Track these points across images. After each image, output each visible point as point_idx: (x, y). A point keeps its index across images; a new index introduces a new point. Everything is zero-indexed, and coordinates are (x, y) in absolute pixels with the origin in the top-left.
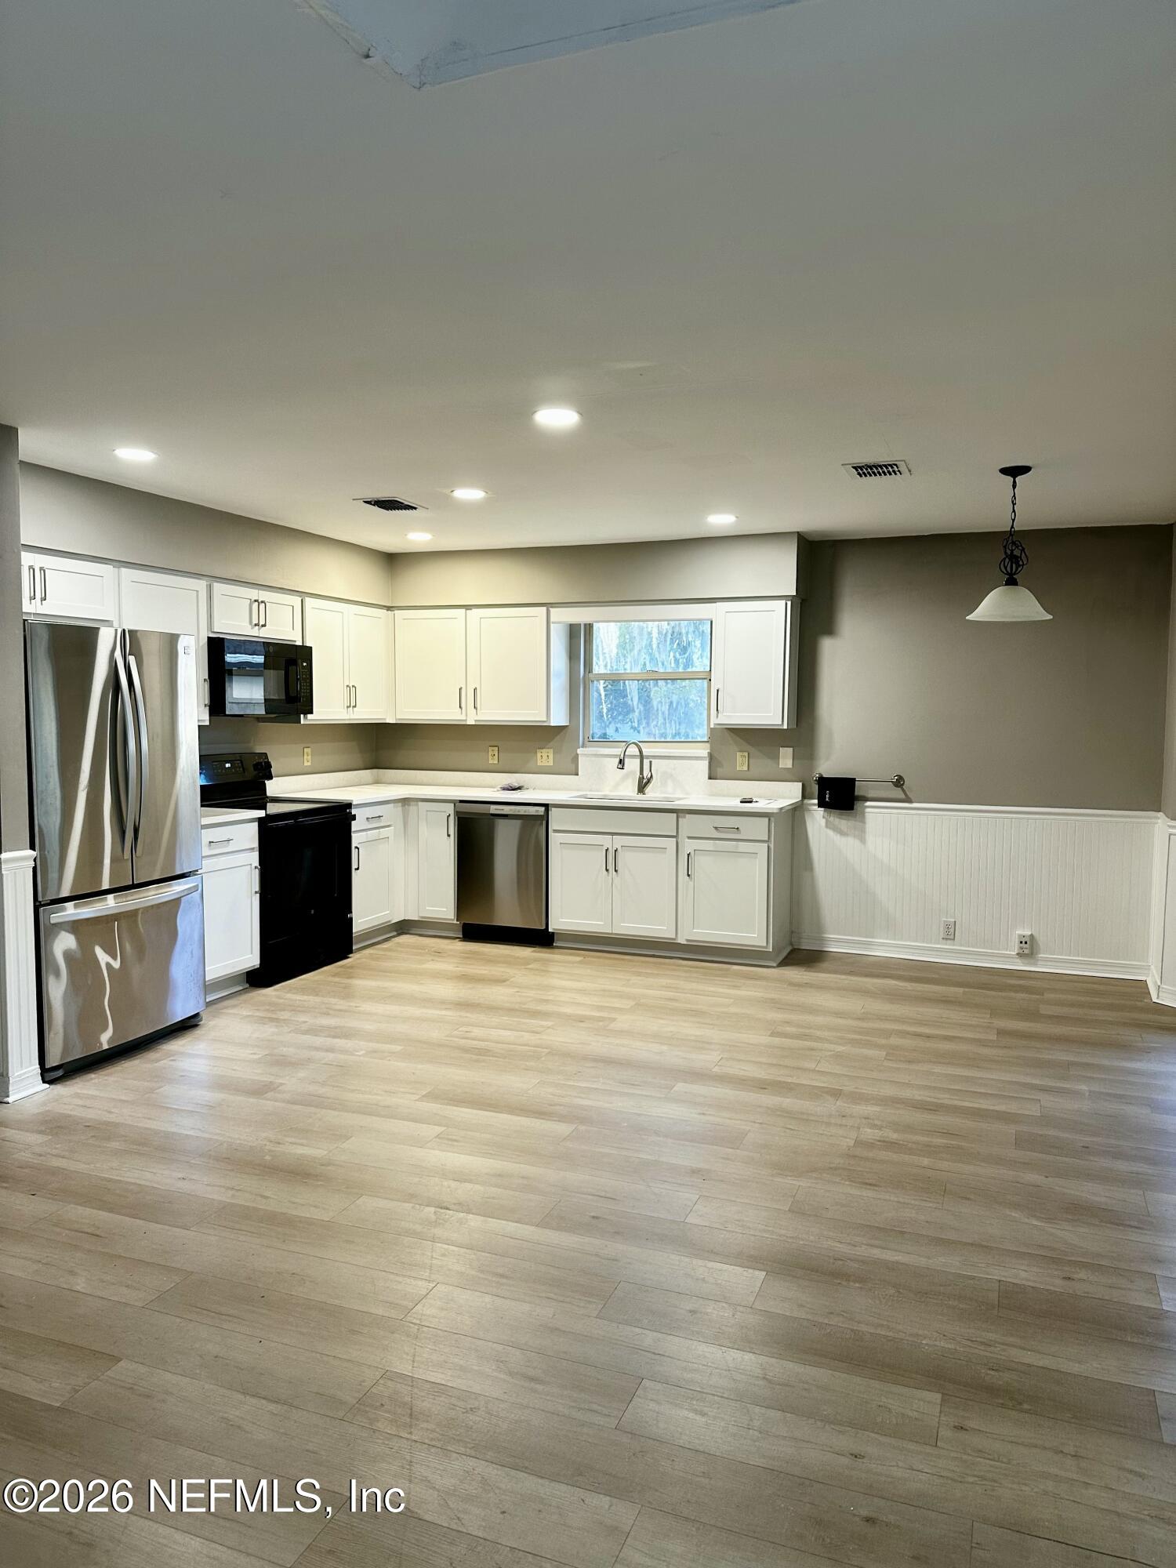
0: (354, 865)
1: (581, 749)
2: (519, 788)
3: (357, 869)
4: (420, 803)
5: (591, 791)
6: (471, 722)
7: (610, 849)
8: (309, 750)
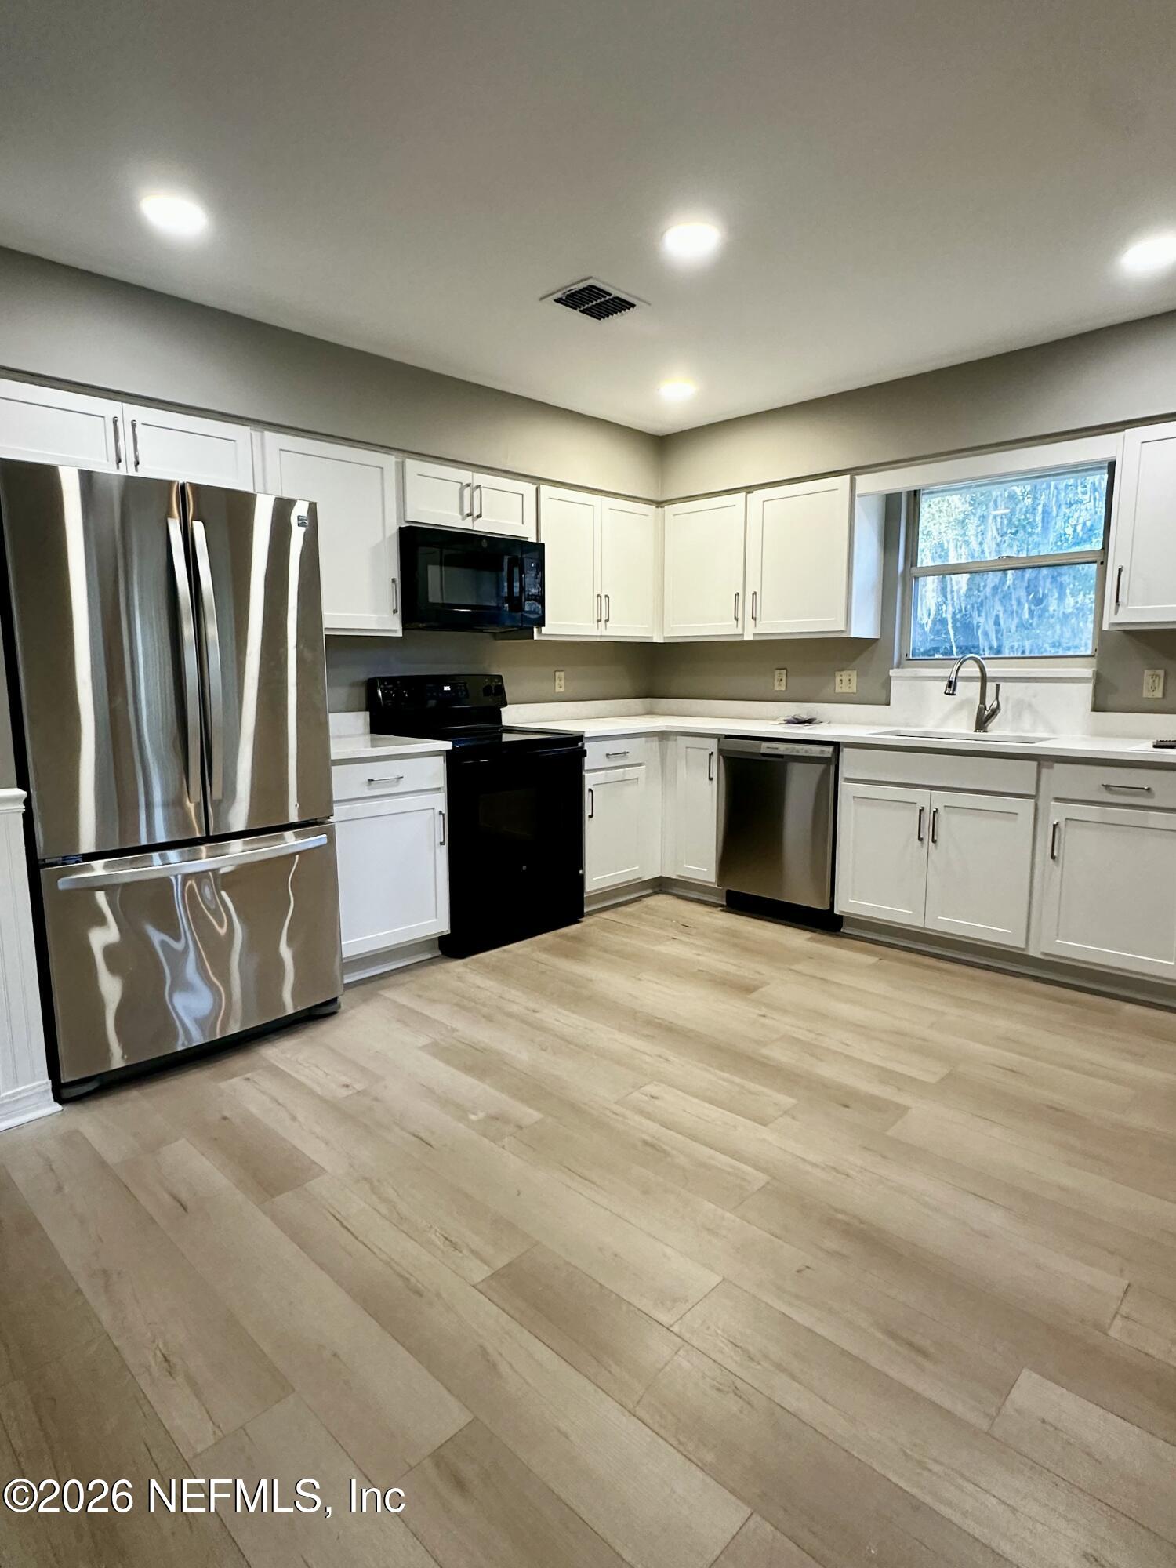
0: (588, 812)
1: (895, 670)
2: (810, 721)
3: (591, 816)
4: (679, 738)
5: (907, 725)
6: (748, 637)
7: (927, 810)
8: (562, 674)
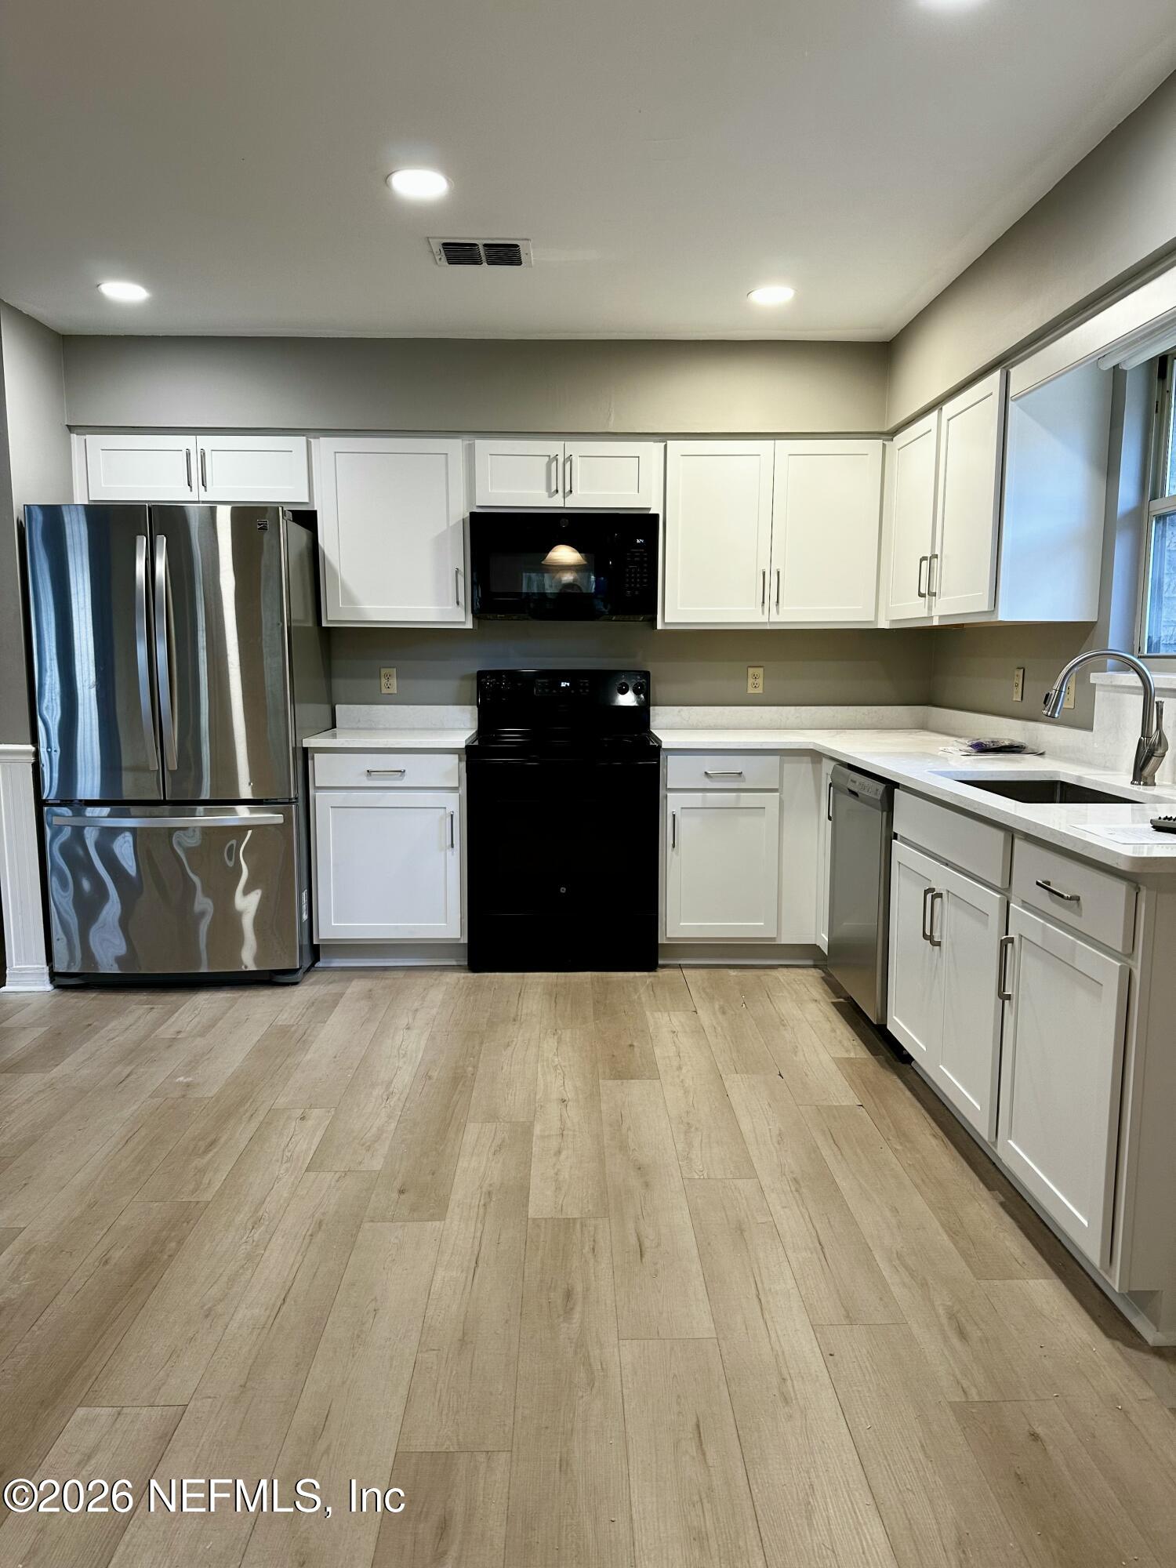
3: (673, 846)
8: (760, 671)
